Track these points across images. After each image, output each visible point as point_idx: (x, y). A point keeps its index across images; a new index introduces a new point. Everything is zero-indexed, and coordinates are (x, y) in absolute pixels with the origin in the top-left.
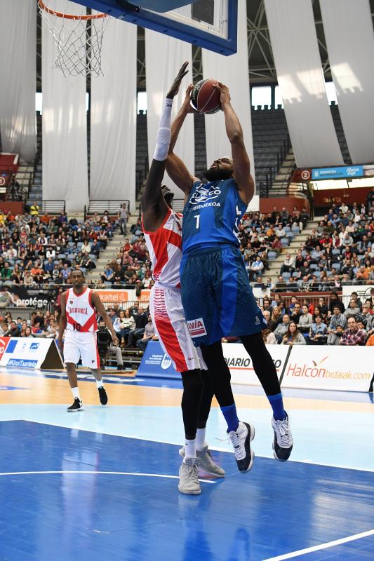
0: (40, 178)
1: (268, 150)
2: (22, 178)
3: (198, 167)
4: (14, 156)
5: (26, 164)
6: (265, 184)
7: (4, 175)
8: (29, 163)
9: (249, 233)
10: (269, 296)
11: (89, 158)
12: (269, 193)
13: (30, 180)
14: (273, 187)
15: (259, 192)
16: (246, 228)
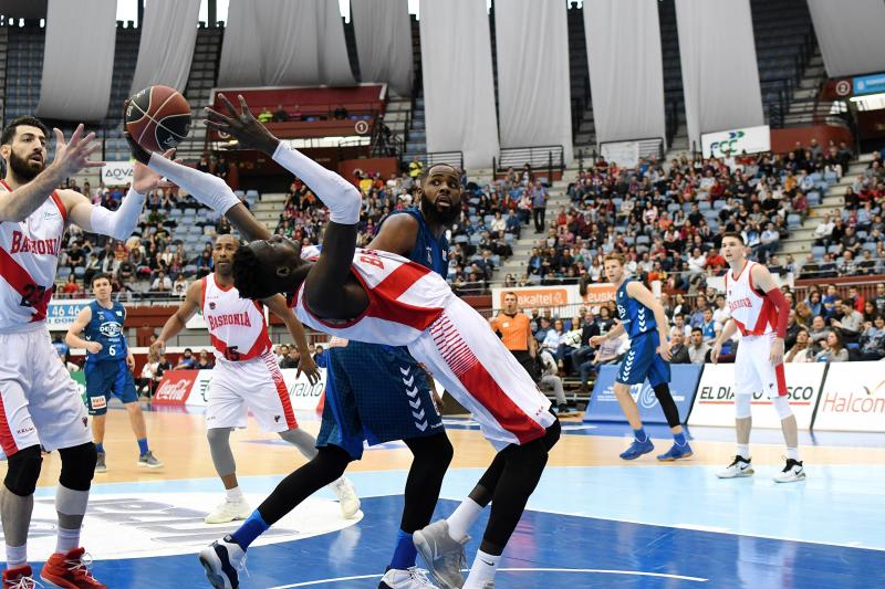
0: (422, 118)
1: (780, 53)
2: (394, 120)
3: (669, 85)
4: (381, 87)
5: (399, 98)
6: (778, 106)
7: (366, 117)
8: (403, 96)
9: (755, 186)
10: (792, 286)
11: (496, 83)
12: (787, 121)
13: (406, 122)
14: (791, 110)
15: (768, 120)
16: (751, 178)
